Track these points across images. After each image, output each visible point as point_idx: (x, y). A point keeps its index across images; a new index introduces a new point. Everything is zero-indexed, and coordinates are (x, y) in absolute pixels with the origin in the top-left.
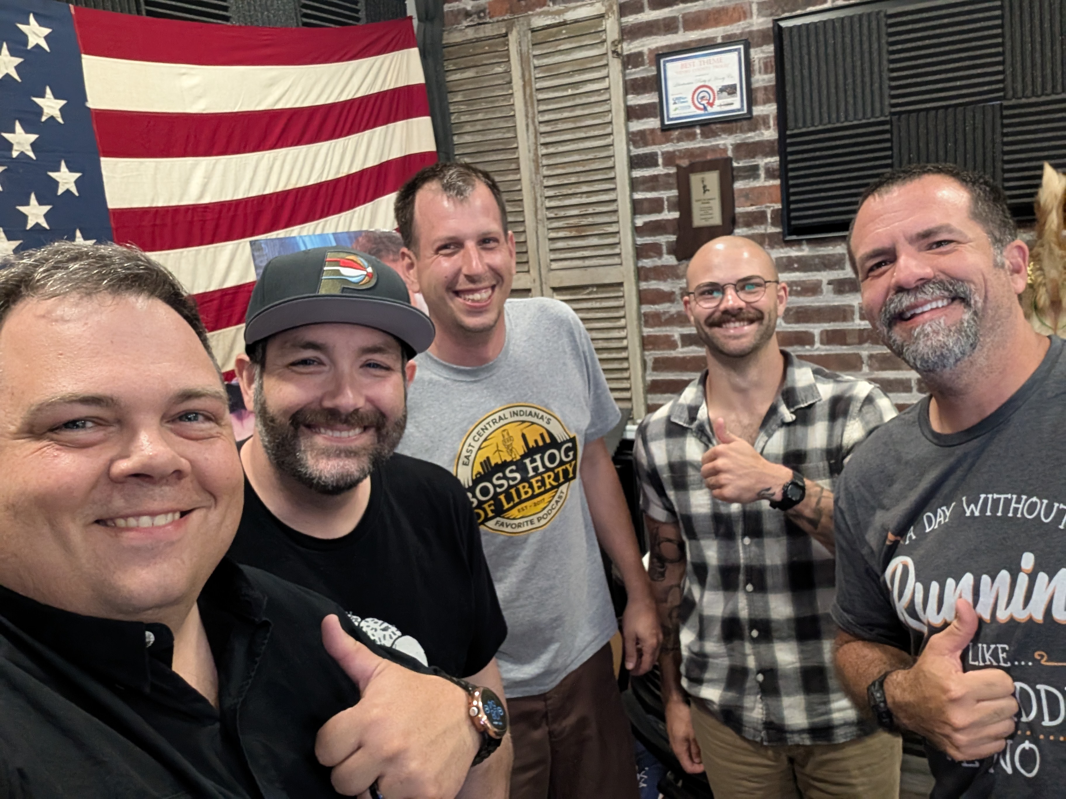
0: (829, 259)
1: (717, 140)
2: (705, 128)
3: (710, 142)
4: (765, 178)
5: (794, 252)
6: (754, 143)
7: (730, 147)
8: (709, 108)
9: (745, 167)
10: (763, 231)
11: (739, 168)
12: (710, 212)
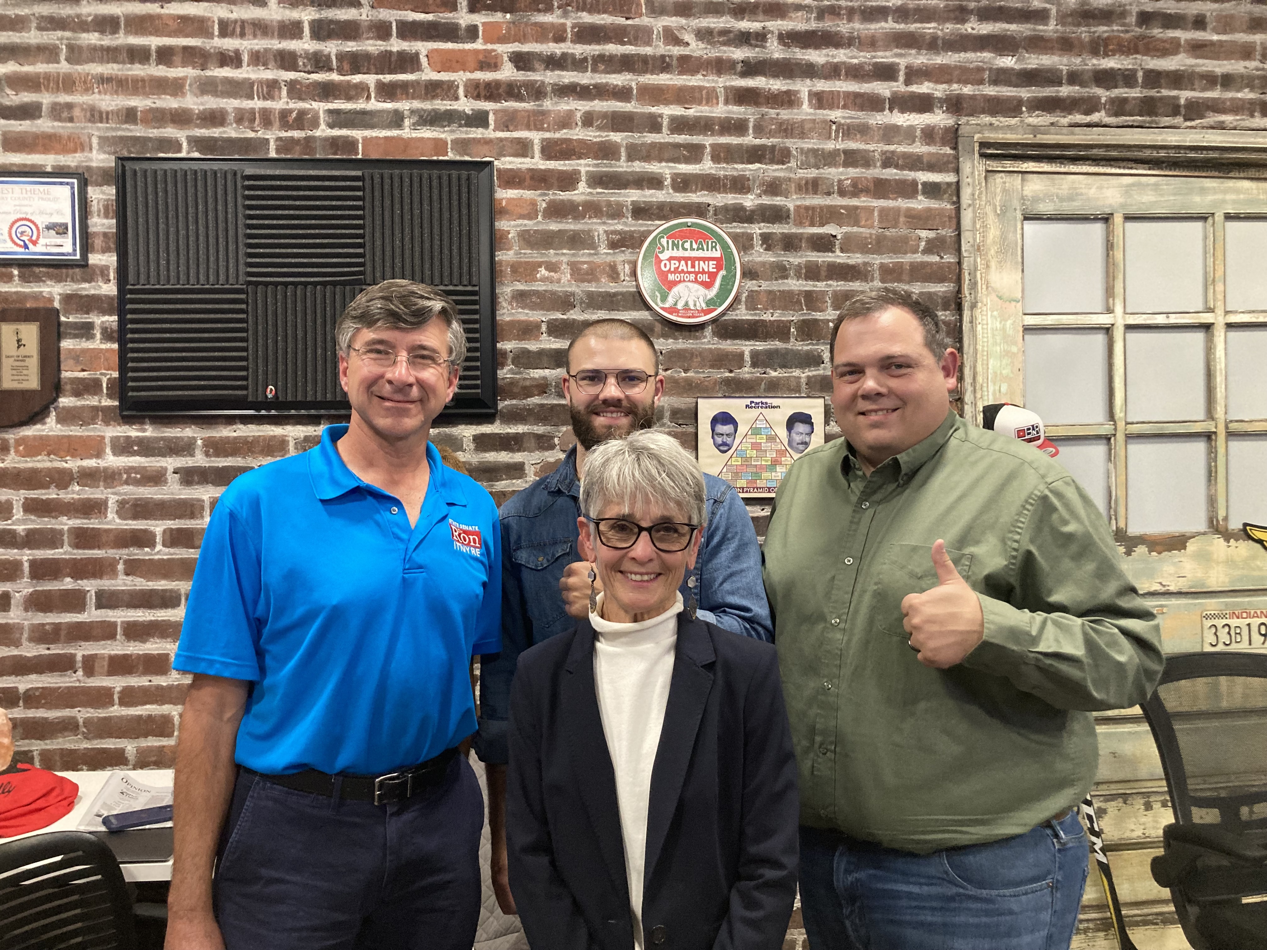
0: (175, 443)
1: (40, 286)
2: (26, 271)
3: (32, 288)
4: (101, 339)
5: (133, 432)
6: (87, 296)
7: (57, 298)
8: (30, 246)
9: (76, 323)
10: (96, 403)
11: (67, 323)
12: (25, 372)
